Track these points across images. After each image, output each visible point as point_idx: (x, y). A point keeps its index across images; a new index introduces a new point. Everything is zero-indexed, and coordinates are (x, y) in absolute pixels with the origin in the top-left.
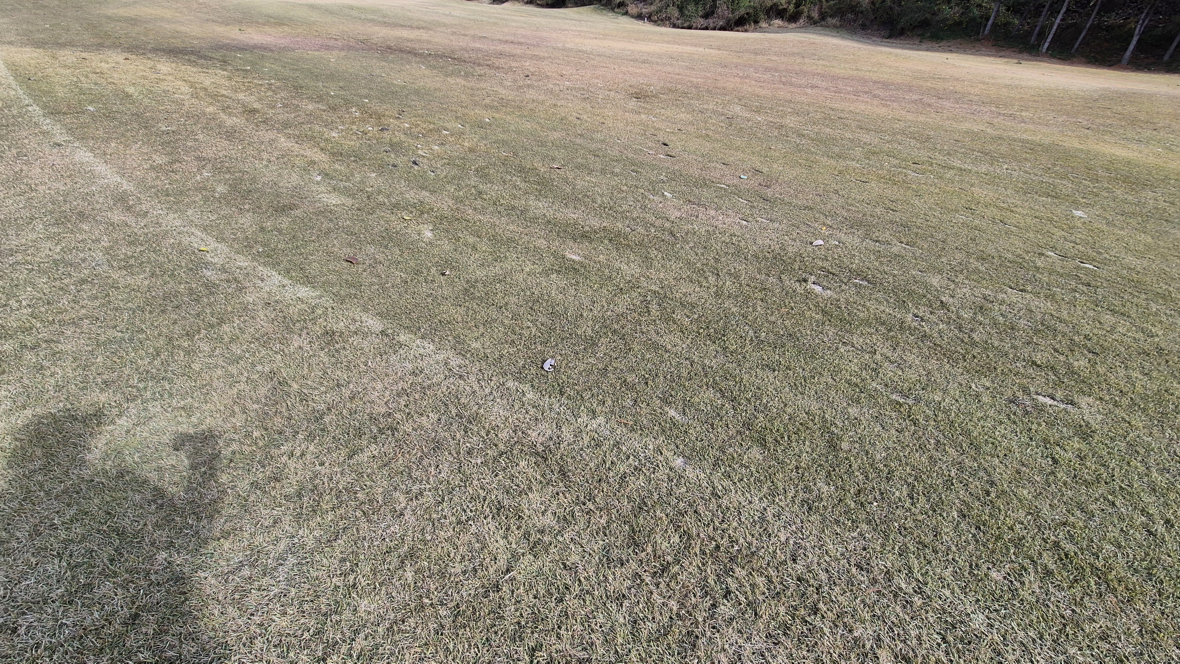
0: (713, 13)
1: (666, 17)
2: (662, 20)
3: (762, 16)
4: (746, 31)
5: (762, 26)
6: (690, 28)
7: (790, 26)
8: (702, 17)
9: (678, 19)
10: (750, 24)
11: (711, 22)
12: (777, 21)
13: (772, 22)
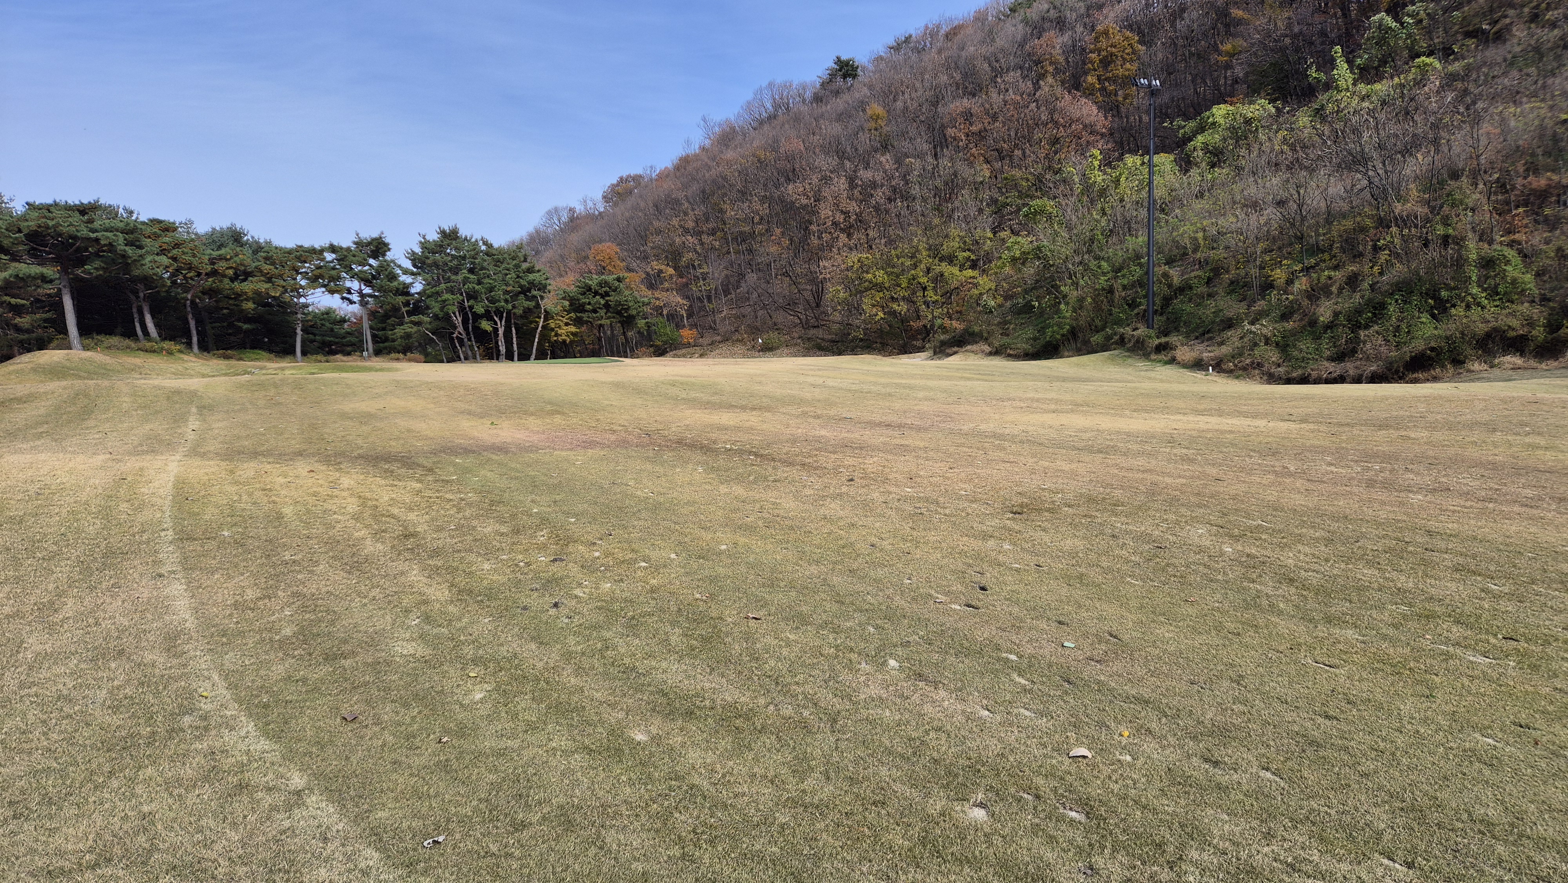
0: (1354, 351)
1: (1253, 363)
2: (1244, 369)
3: (1469, 351)
4: (1435, 379)
5: (1472, 368)
6: (1304, 380)
7: (1543, 366)
8: (1331, 359)
9: (1279, 366)
10: (1443, 366)
11: (1349, 367)
12: (1508, 358)
13: (1497, 361)
